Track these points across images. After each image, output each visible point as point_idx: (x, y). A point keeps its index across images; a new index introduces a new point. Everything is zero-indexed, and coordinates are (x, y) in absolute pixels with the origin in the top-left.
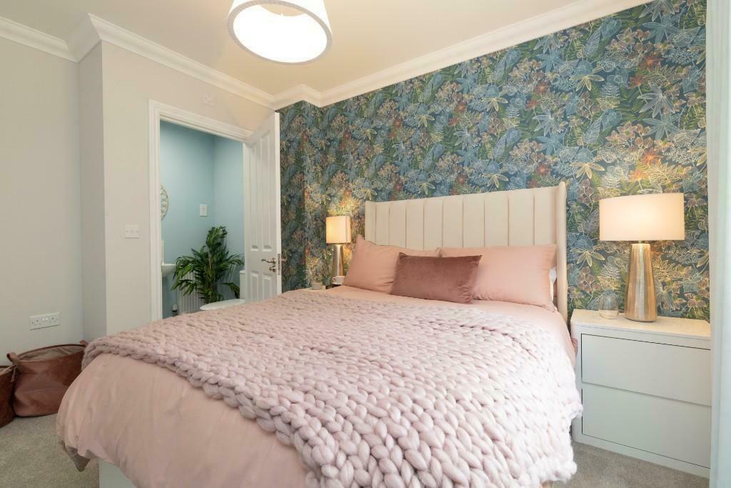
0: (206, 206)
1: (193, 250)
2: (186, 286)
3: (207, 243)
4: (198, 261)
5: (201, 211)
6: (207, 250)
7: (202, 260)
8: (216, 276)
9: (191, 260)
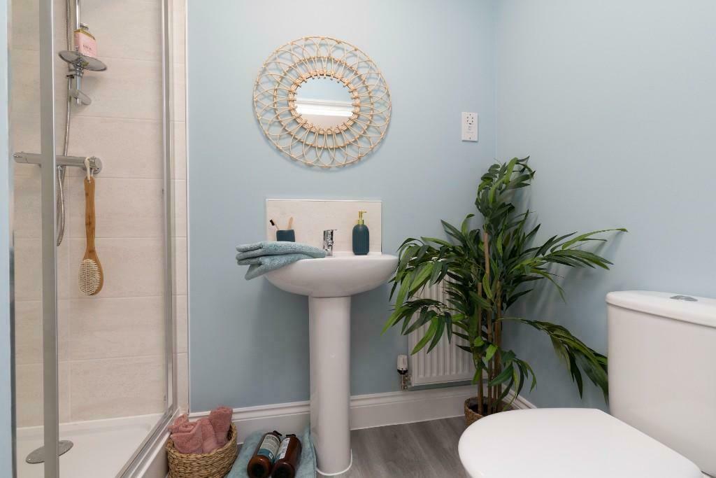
0: (475, 115)
1: (443, 222)
2: (422, 322)
3: (477, 203)
4: (454, 249)
5: (465, 126)
6: (478, 222)
7: (465, 247)
8: (503, 297)
9: (437, 247)
